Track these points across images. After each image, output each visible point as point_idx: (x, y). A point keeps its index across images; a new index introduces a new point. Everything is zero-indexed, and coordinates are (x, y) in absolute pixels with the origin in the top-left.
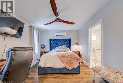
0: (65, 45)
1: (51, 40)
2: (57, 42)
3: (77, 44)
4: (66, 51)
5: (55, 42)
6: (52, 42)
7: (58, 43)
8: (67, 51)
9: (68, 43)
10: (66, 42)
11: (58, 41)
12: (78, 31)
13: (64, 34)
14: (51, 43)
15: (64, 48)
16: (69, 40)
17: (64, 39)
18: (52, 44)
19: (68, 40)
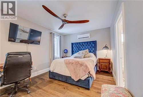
0: (87, 50)
1: (72, 44)
2: (79, 46)
3: (106, 47)
4: (87, 57)
5: (77, 46)
6: (74, 47)
7: (80, 48)
8: (89, 57)
9: (93, 47)
10: (90, 46)
11: (80, 44)
12: (109, 28)
13: (88, 35)
14: (72, 48)
15: (84, 53)
16: (95, 43)
17: (87, 42)
18: (74, 49)
19: (93, 43)
